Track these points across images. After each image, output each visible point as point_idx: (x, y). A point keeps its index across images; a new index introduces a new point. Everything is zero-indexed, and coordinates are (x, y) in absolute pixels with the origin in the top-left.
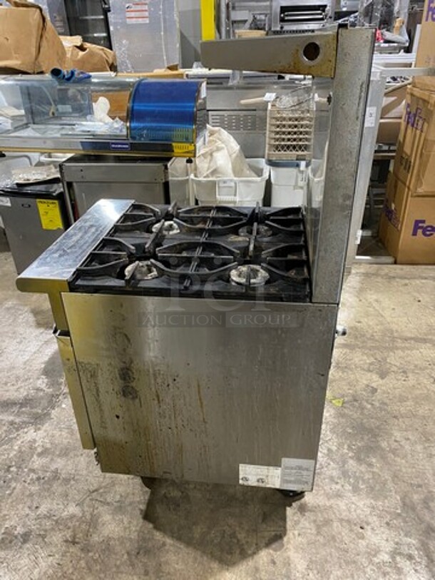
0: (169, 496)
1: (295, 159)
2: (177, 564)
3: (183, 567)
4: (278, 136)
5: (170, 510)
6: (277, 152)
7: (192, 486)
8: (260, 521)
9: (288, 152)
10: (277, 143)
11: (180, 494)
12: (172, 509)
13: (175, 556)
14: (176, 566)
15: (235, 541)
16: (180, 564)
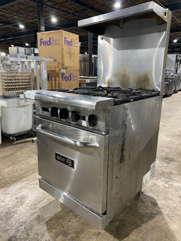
0: (117, 226)
1: (15, 94)
2: (153, 236)
3: (156, 235)
4: (6, 84)
5: (124, 229)
6: (7, 92)
7: (117, 216)
8: (143, 204)
9: (12, 91)
10: (7, 87)
11: (118, 222)
12: (125, 228)
13: (149, 235)
14: (154, 237)
15: (149, 214)
16: (154, 235)
